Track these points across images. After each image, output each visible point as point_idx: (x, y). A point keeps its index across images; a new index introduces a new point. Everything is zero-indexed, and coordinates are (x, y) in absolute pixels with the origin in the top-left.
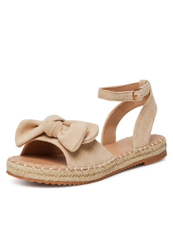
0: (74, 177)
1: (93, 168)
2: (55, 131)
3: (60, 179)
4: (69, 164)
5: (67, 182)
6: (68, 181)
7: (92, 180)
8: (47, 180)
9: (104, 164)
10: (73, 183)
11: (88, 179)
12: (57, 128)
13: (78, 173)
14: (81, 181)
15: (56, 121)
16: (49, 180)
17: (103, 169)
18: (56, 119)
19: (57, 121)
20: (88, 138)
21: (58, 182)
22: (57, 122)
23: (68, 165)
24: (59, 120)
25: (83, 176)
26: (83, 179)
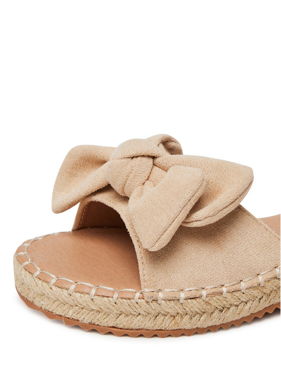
0: (160, 319)
1: (221, 293)
2: (127, 184)
3: (118, 321)
4: (145, 281)
5: (140, 329)
6: (141, 327)
7: (218, 324)
8: (85, 322)
9: (261, 279)
10: (156, 333)
11: (203, 322)
12: (131, 176)
13: (171, 308)
14: (182, 328)
15: (133, 158)
16: (89, 321)
17: (255, 293)
18: (133, 153)
19: (137, 157)
20: (199, 214)
21: (113, 327)
22: (135, 159)
23: (142, 286)
24: (143, 156)
25: (187, 317)
26: (186, 323)
